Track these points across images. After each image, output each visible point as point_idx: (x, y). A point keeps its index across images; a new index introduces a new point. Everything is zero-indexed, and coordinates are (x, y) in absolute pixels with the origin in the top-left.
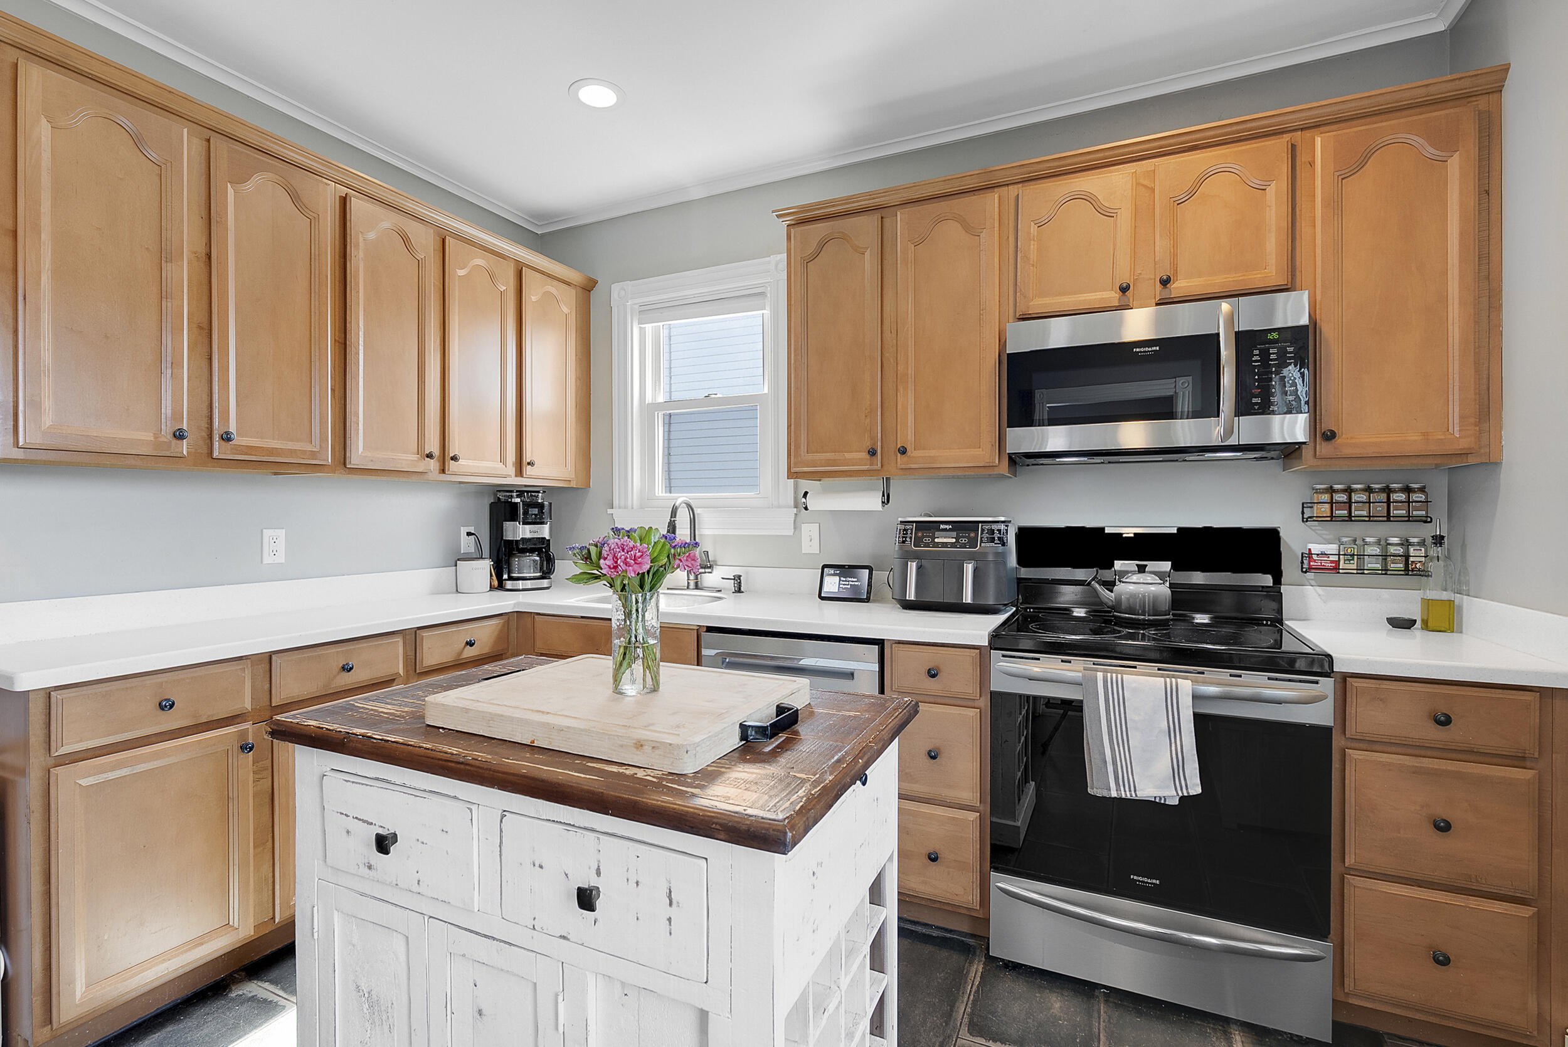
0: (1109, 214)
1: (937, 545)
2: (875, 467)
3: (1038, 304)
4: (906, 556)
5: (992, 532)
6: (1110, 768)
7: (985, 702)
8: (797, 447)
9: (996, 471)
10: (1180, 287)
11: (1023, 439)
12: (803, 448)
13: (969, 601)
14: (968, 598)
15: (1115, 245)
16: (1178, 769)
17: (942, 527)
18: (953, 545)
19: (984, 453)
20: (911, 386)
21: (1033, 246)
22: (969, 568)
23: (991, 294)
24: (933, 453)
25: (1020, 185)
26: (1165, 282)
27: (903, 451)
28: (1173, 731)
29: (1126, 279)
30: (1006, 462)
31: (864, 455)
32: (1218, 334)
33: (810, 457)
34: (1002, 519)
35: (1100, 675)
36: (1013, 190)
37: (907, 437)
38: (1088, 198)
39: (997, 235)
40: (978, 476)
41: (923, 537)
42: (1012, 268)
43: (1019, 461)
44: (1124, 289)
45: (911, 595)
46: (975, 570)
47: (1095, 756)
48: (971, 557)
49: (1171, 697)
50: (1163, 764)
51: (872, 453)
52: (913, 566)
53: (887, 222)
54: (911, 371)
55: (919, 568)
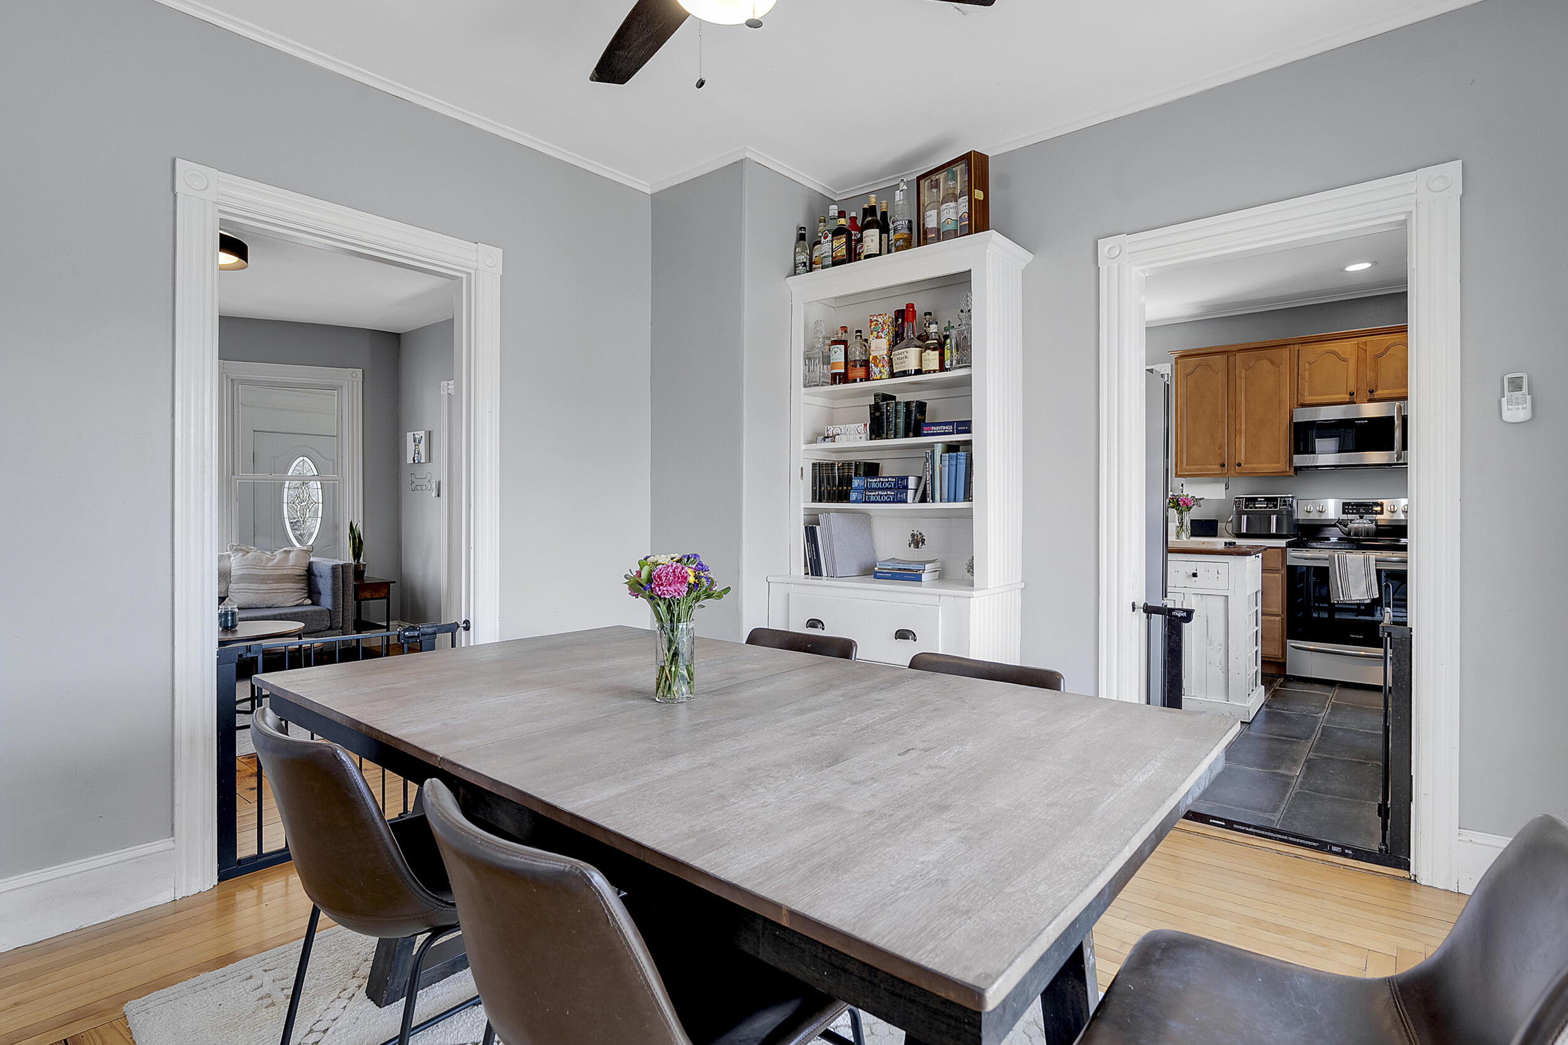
0: (1344, 360)
1: (1257, 508)
2: (1224, 472)
3: (1308, 399)
4: (1240, 514)
5: (1285, 501)
6: (1340, 590)
7: (1284, 571)
8: (1182, 462)
9: (1288, 474)
10: (1379, 393)
11: (1300, 460)
12: (1185, 463)
13: (1274, 532)
14: (1273, 531)
15: (1347, 374)
16: (1369, 588)
17: (1259, 499)
18: (1265, 508)
19: (1282, 466)
20: (1243, 435)
21: (1307, 373)
22: (1274, 518)
23: (1286, 395)
24: (1255, 466)
25: (1300, 345)
26: (1371, 392)
27: (1239, 465)
28: (1367, 574)
29: (1353, 389)
30: (1293, 470)
31: (1218, 467)
32: (1394, 416)
33: (1188, 467)
34: (1291, 495)
35: (1336, 555)
36: (1297, 347)
37: (1242, 457)
38: (1335, 353)
39: (1288, 367)
40: (1276, 476)
41: (1249, 504)
42: (1296, 382)
43: (1298, 469)
44: (1352, 394)
45: (1244, 530)
46: (1277, 519)
47: (1334, 586)
48: (1274, 513)
49: (1366, 561)
50: (1363, 587)
51: (1223, 465)
52: (1244, 517)
53: (1230, 358)
54: (1243, 428)
55: (1248, 518)
